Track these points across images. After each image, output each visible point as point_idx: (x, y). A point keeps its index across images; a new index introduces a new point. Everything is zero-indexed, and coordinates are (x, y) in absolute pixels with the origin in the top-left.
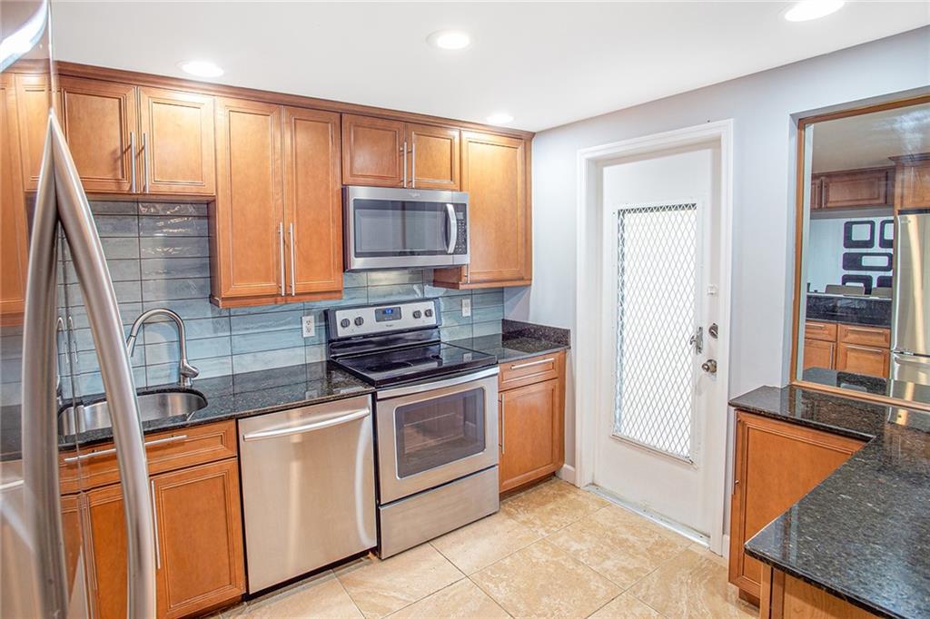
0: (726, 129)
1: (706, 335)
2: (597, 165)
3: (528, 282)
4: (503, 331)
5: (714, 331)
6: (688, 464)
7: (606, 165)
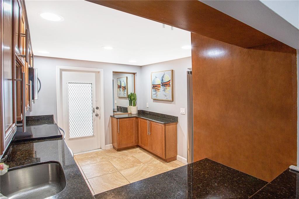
0: (101, 70)
1: (95, 109)
2: (61, 70)
5: (97, 108)
6: (93, 136)
7: (63, 71)
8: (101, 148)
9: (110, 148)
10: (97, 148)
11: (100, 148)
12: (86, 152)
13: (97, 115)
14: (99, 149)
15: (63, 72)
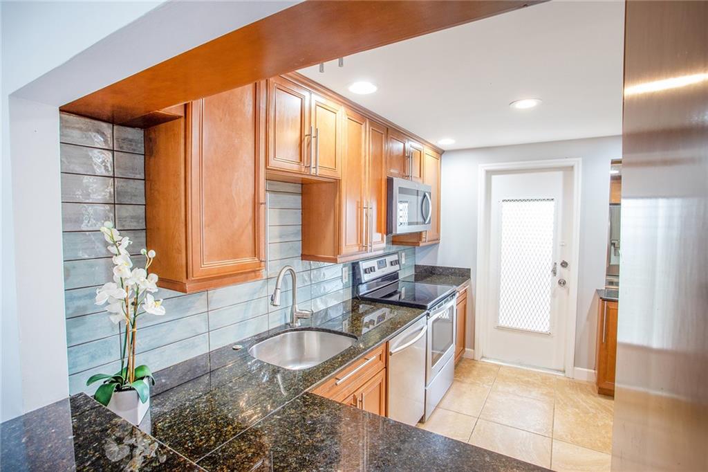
0: (577, 162)
1: (559, 267)
2: (489, 174)
3: (437, 242)
4: (415, 272)
5: (564, 264)
6: (548, 335)
7: (494, 174)
8: (564, 372)
9: (586, 380)
10: (554, 367)
11: (562, 368)
12: (525, 368)
13: (562, 283)
14: (558, 371)
15: (494, 178)
